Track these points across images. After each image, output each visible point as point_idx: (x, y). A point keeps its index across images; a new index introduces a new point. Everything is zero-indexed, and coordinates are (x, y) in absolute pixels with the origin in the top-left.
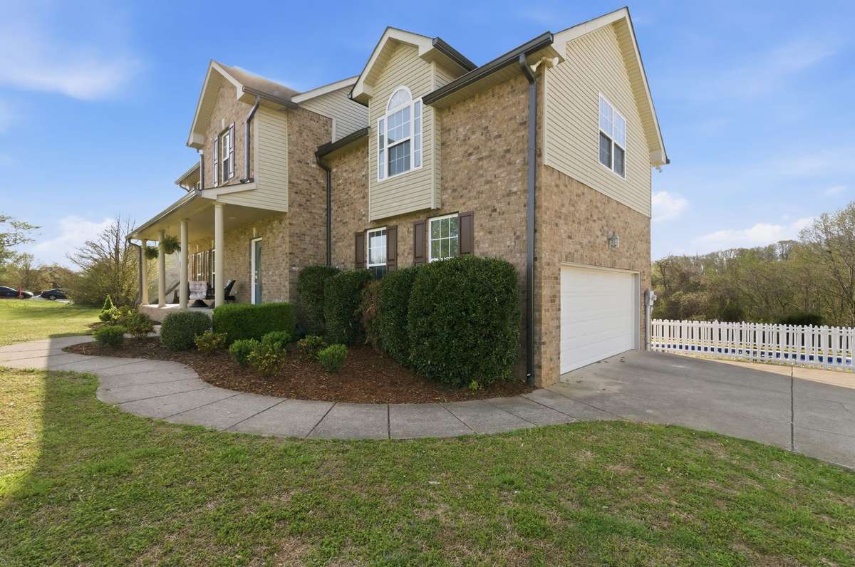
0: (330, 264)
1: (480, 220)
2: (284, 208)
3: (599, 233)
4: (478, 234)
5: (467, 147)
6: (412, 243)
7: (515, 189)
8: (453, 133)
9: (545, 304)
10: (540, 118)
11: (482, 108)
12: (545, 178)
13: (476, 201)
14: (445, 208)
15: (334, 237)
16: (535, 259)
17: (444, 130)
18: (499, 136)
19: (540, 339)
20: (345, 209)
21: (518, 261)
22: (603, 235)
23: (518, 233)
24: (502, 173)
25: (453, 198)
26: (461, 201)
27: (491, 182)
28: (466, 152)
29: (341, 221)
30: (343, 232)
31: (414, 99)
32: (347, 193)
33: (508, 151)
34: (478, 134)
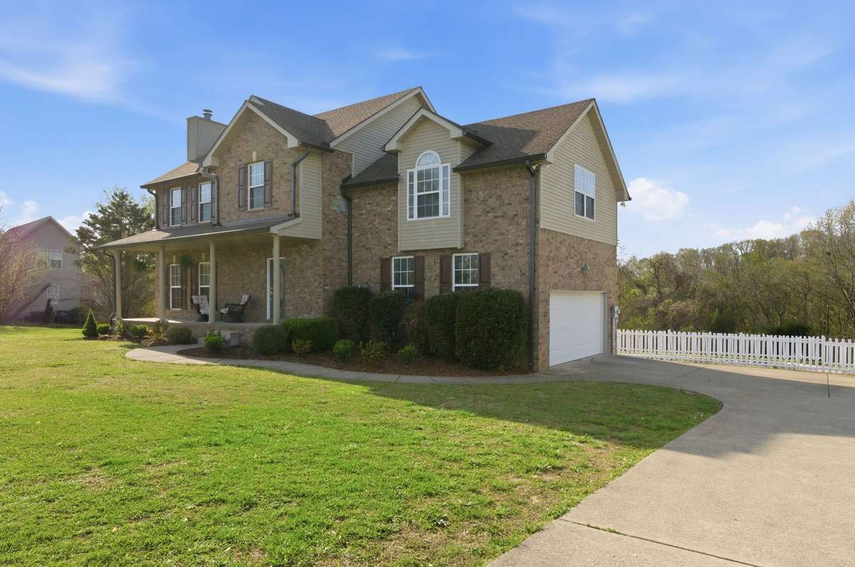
0: (352, 283)
1: (495, 260)
2: (319, 236)
3: (575, 266)
4: (494, 270)
5: (485, 207)
6: (438, 271)
7: (521, 242)
8: (474, 194)
9: (541, 318)
10: (538, 198)
11: (497, 182)
12: (542, 237)
13: (493, 246)
14: (467, 248)
15: (356, 259)
16: (535, 289)
17: (466, 191)
18: (510, 204)
19: (538, 341)
20: (369, 236)
21: (524, 289)
22: (578, 267)
23: (523, 271)
24: (512, 229)
25: (475, 242)
26: (481, 244)
27: (504, 234)
28: (485, 210)
29: (363, 246)
30: (366, 256)
31: (442, 163)
32: (371, 223)
33: (517, 215)
34: (493, 199)
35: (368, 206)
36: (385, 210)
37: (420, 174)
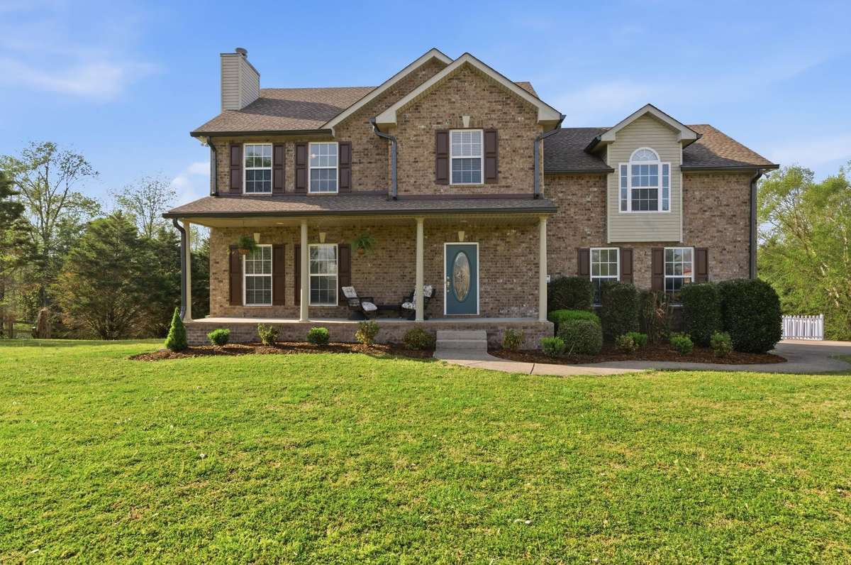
1: (713, 254)
4: (711, 263)
5: (702, 206)
6: (650, 263)
7: (739, 239)
11: (715, 185)
13: (710, 242)
18: (728, 205)
23: (742, 265)
24: (730, 227)
25: (691, 237)
26: (697, 240)
27: (722, 232)
28: (701, 208)
29: (554, 235)
30: (557, 245)
31: (662, 161)
32: (565, 212)
33: (734, 216)
34: (711, 199)
35: (560, 195)
36: (584, 201)
37: (635, 168)
